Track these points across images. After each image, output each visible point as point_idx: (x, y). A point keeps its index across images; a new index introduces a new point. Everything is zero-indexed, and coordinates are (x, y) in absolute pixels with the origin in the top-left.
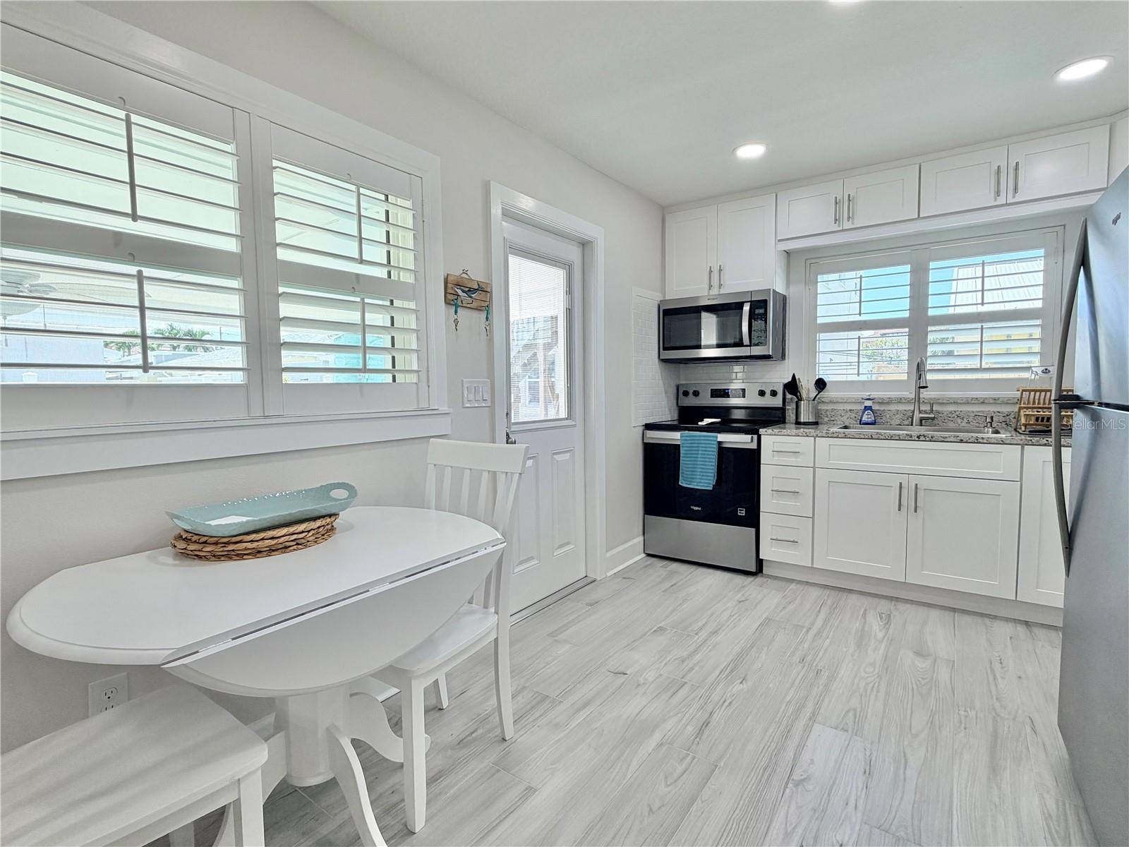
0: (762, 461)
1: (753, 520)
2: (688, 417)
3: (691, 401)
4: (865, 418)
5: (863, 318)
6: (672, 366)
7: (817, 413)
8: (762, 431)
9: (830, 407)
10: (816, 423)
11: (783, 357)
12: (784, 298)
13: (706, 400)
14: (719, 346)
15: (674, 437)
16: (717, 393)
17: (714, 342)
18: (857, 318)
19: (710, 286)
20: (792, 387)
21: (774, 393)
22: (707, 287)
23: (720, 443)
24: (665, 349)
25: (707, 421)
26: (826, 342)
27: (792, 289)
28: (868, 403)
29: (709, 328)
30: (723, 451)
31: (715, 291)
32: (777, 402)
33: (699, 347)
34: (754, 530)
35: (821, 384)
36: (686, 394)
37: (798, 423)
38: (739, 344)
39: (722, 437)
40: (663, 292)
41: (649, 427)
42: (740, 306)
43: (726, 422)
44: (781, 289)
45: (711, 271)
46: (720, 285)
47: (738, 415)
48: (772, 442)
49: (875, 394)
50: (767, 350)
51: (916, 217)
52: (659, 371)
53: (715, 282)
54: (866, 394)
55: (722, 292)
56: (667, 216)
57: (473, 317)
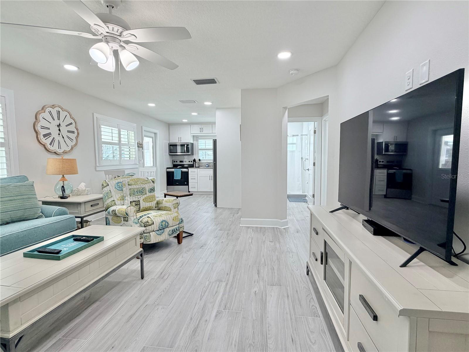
0: (189, 173)
1: (188, 184)
2: (175, 166)
3: (175, 163)
4: (207, 166)
6: (171, 156)
7: (199, 165)
8: (189, 168)
9: (202, 164)
10: (199, 167)
11: (193, 155)
12: (193, 143)
13: (179, 163)
14: (181, 152)
15: (173, 170)
16: (181, 162)
17: (180, 152)
18: (205, 148)
19: (179, 141)
20: (194, 160)
21: (191, 162)
22: (178, 140)
23: (181, 171)
24: (170, 153)
25: (179, 167)
26: (200, 152)
27: (194, 142)
28: (207, 163)
29: (179, 149)
30: (182, 172)
31: (180, 142)
32: (192, 163)
33: (177, 152)
34: (188, 186)
35: (200, 160)
36: (174, 162)
37: (196, 167)
38: (185, 152)
39: (182, 169)
40: (169, 141)
41: (167, 168)
42: (184, 145)
43: (183, 167)
44: (192, 142)
45: (179, 138)
46: (181, 141)
47: (186, 166)
48: (190, 170)
49: (208, 162)
50: (190, 153)
51: (212, 133)
52: (169, 157)
53: (180, 140)
54: (206, 162)
55: (181, 142)
56: (170, 126)
57: (141, 149)
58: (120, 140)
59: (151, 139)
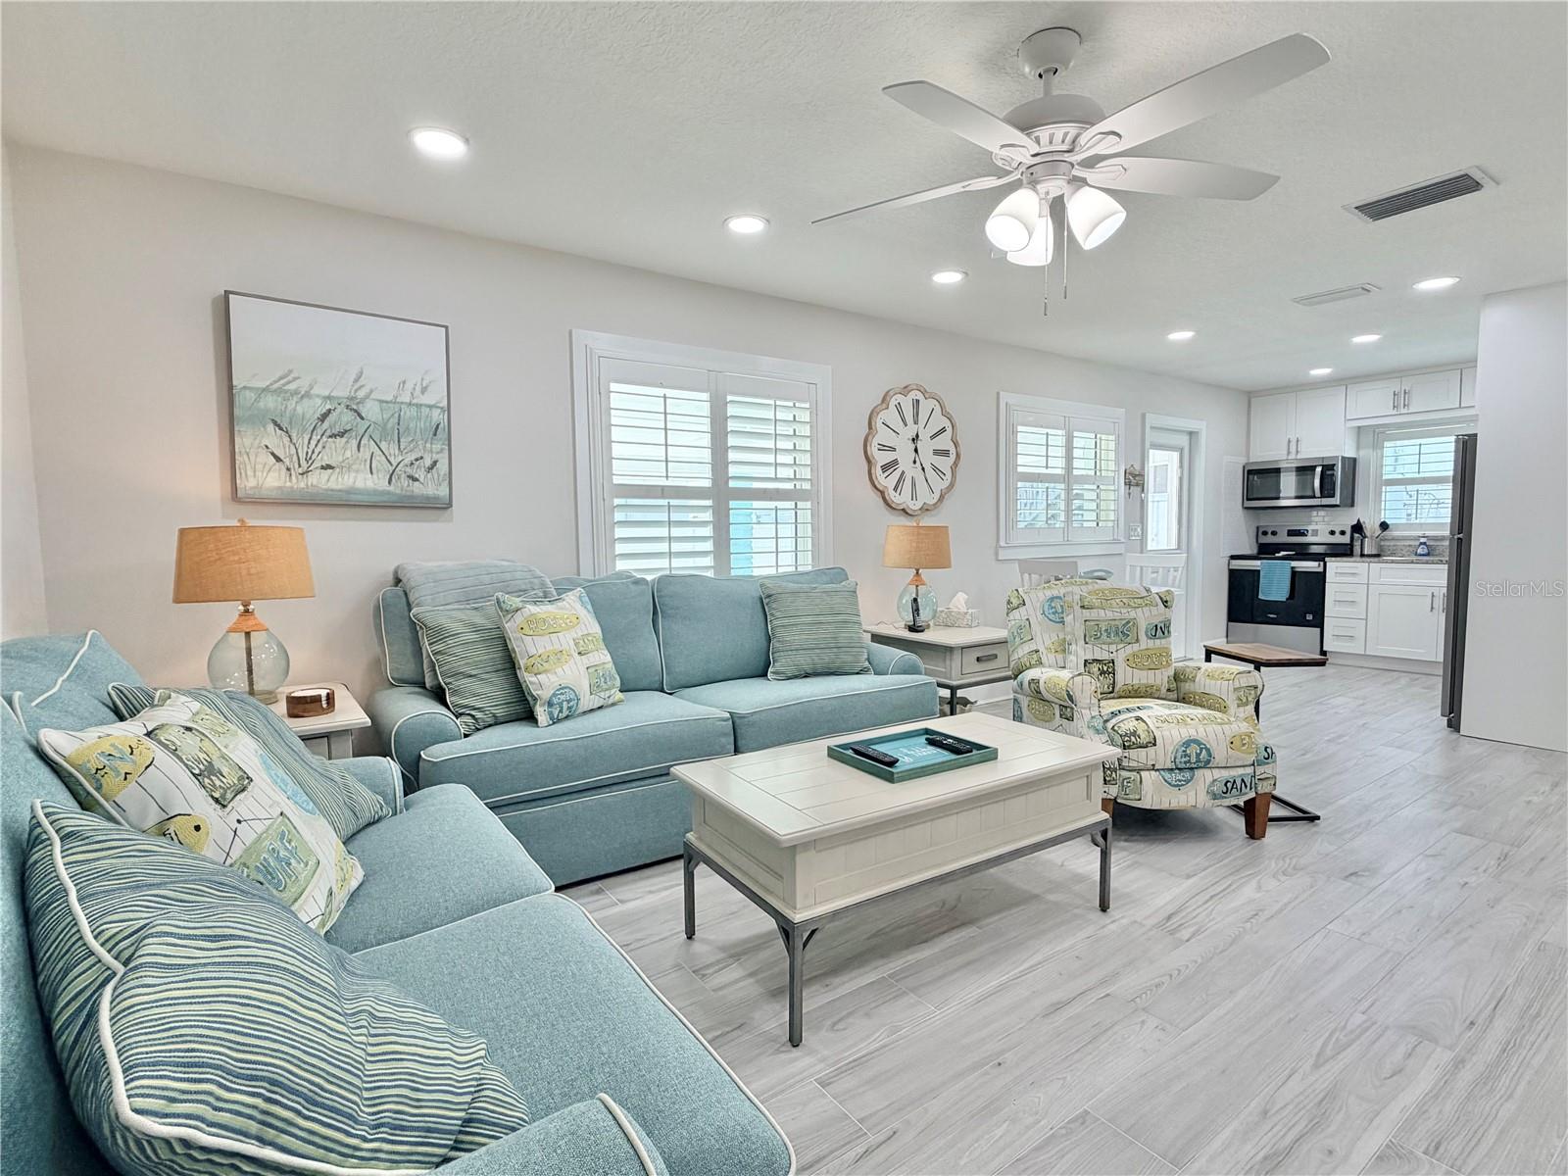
0: (1327, 580)
1: (1319, 623)
2: (1266, 551)
3: (1270, 539)
4: (1419, 551)
5: (1422, 475)
6: (1251, 511)
7: (1381, 548)
8: (1327, 559)
9: (1392, 543)
10: (1378, 556)
11: (1352, 505)
12: (1355, 460)
13: (1283, 538)
14: (1297, 497)
15: (1255, 564)
16: (1291, 533)
17: (1293, 494)
18: (1417, 475)
19: (1289, 453)
20: (1358, 528)
21: (1343, 533)
22: (1286, 452)
23: (1293, 568)
24: (1248, 499)
25: (1282, 553)
26: (1389, 494)
27: (1362, 453)
28: (1423, 540)
29: (1288, 484)
30: (1294, 573)
31: (1292, 456)
32: (1346, 539)
33: (1278, 498)
34: (1319, 629)
35: (1384, 526)
36: (1265, 533)
37: (1362, 555)
38: (1314, 497)
39: (1294, 564)
40: (1248, 457)
41: (1233, 557)
42: (1313, 468)
43: (1302, 552)
44: (1350, 453)
45: (1289, 441)
46: (1297, 452)
47: (1315, 549)
48: (1334, 566)
49: (1428, 533)
50: (1336, 500)
51: (1458, 406)
52: (1242, 518)
53: (1293, 449)
54: (1420, 533)
55: (1299, 457)
56: (1253, 400)
57: (1135, 490)
58: (1069, 467)
59: (1175, 455)
